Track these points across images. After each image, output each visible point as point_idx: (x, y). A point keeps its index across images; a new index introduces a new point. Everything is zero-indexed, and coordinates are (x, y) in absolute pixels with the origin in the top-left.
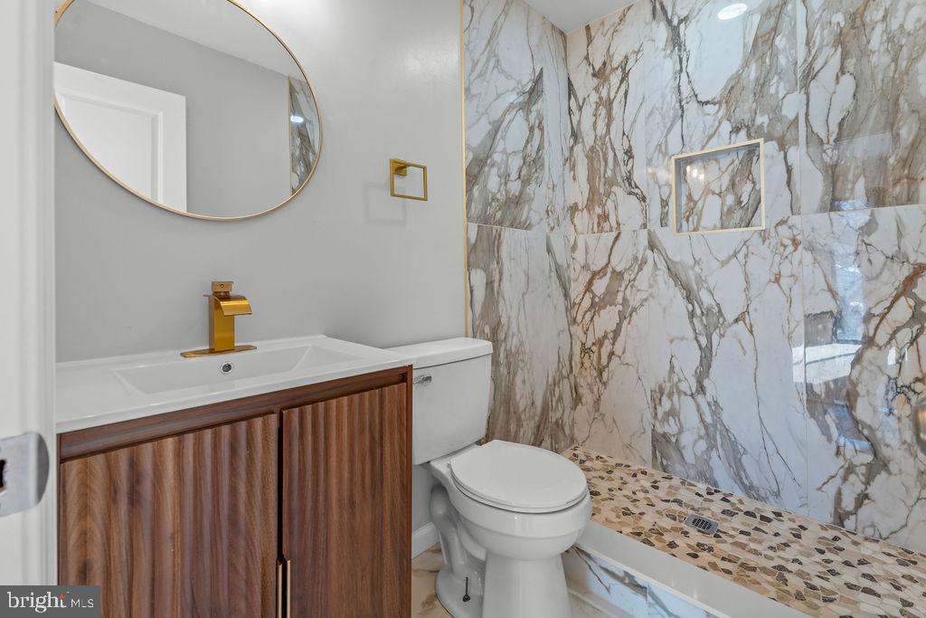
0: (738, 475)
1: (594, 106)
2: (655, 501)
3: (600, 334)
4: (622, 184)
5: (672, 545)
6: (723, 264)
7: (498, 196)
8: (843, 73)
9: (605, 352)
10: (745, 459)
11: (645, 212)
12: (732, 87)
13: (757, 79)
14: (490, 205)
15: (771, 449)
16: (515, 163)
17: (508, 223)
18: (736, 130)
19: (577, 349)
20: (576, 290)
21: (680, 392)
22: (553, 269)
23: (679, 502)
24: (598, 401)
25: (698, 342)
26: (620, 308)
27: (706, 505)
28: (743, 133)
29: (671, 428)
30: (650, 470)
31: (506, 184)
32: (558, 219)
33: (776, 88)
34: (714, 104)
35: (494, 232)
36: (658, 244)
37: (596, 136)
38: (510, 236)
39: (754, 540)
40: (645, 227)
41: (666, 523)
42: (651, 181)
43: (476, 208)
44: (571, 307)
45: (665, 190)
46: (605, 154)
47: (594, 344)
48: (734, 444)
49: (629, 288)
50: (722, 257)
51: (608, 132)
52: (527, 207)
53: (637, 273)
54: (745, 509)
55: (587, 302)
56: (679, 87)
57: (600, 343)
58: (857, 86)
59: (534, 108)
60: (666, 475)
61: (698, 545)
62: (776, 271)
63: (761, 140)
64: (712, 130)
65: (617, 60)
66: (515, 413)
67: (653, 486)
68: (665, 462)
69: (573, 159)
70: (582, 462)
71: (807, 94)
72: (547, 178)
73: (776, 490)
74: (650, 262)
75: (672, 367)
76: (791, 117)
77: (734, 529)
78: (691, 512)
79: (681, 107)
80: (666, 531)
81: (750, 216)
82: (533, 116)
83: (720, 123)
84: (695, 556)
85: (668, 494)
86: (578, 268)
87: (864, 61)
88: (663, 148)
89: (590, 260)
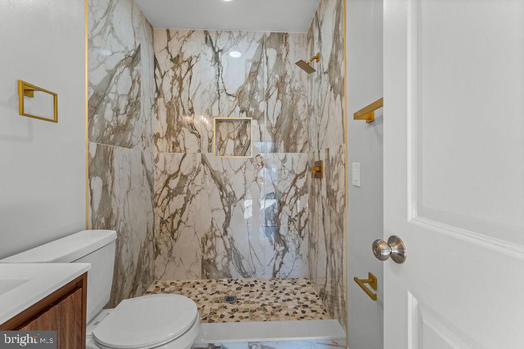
0: (240, 269)
1: (171, 78)
2: (207, 296)
3: (172, 211)
4: (188, 127)
5: (222, 316)
6: (236, 172)
7: (112, 124)
8: (278, 99)
9: (176, 222)
10: (243, 261)
11: (200, 144)
12: (241, 91)
13: (250, 91)
14: (106, 129)
15: (253, 253)
16: (123, 103)
17: (118, 143)
18: (242, 111)
19: (158, 221)
20: (158, 186)
21: (216, 236)
22: (145, 174)
23: (218, 292)
24: (170, 251)
25: (225, 210)
26: (185, 195)
27: (229, 288)
28: (245, 113)
29: (211, 256)
30: (200, 281)
31: (117, 116)
32: (148, 142)
33: (257, 97)
34: (234, 97)
35: (109, 148)
36: (206, 161)
37: (172, 96)
38: (119, 152)
39: (251, 297)
40: (200, 152)
41: (216, 306)
42: (204, 128)
43: (95, 132)
44: (154, 196)
45: (210, 134)
46: (178, 108)
47: (169, 217)
48: (239, 255)
49: (191, 184)
50: (236, 169)
51: (180, 95)
52: (130, 133)
53: (195, 176)
54: (244, 284)
55: (165, 193)
56: (218, 83)
57: (173, 216)
58: (282, 105)
59: (135, 68)
60: (208, 280)
61: (232, 310)
62: (255, 175)
63: (251, 118)
64: (232, 109)
65: (186, 57)
66: (121, 274)
67: (204, 289)
68: (208, 274)
69: (157, 106)
70: (163, 290)
71: (267, 103)
72: (142, 117)
73: (254, 270)
74: (202, 171)
75: (212, 224)
76: (262, 111)
77: (243, 295)
78: (224, 295)
79: (219, 93)
80: (217, 310)
81: (245, 151)
82: (134, 73)
83: (236, 106)
84: (233, 317)
85: (212, 290)
86: (159, 172)
87: (284, 96)
88: (210, 112)
89: (167, 168)
